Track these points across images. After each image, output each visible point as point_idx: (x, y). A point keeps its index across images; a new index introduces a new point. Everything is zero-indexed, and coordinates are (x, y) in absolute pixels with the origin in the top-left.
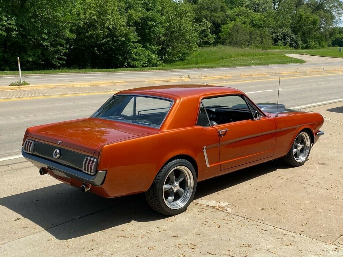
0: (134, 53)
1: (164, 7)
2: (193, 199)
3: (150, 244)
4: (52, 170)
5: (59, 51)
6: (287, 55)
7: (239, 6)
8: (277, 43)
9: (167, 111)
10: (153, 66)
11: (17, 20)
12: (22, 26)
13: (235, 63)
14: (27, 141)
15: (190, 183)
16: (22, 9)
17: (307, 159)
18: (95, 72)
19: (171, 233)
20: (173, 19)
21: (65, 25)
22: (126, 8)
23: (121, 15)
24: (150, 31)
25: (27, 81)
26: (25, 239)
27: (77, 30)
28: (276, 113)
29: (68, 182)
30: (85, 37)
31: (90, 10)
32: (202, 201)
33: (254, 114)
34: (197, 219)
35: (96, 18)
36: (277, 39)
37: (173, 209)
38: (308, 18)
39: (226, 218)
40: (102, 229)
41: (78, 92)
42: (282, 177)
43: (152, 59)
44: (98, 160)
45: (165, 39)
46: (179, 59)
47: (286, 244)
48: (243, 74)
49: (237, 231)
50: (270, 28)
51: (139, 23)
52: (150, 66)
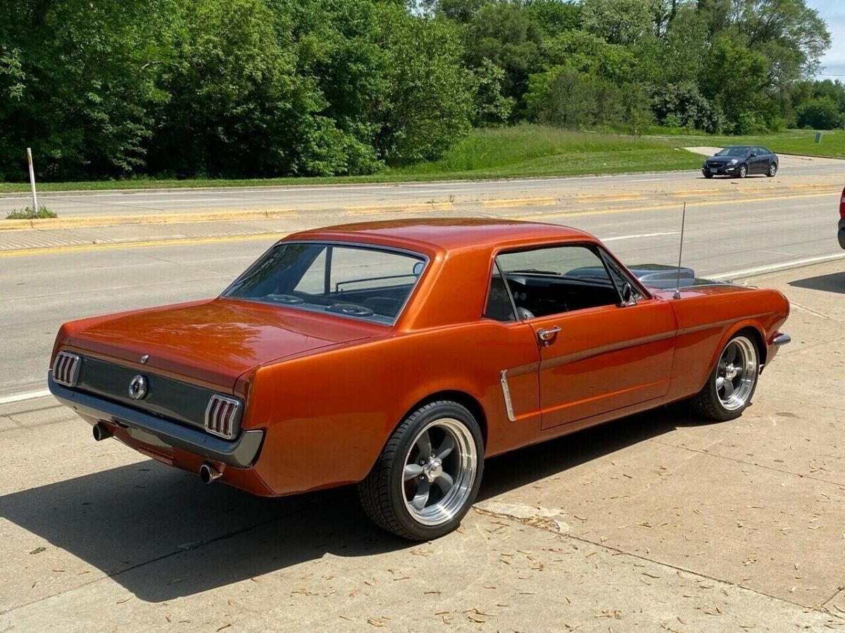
0: (314, 141)
1: (388, 29)
2: (475, 498)
3: (374, 612)
4: (126, 427)
5: (127, 135)
6: (688, 149)
7: (573, 29)
8: (664, 120)
9: (413, 282)
10: (361, 173)
11: (24, 55)
12: (36, 71)
13: (563, 166)
14: (62, 356)
15: (469, 459)
16: (37, 29)
17: (748, 404)
18: (219, 186)
19: (422, 583)
20: (411, 58)
21: (144, 71)
22: (295, 30)
23: (284, 46)
24: (355, 87)
25: (51, 207)
26: (59, 599)
27: (175, 81)
28: (675, 289)
29: (166, 457)
30: (192, 100)
31: (207, 32)
32: (497, 504)
33: (622, 293)
34: (486, 550)
35: (221, 53)
36: (665, 109)
37: (426, 524)
38: (740, 58)
39: (556, 547)
40: (251, 574)
41: (178, 236)
42: (690, 447)
43: (359, 155)
44: (243, 403)
45: (391, 106)
46: (426, 155)
47: (707, 610)
48: (583, 195)
49: (585, 578)
50: (648, 83)
51: (327, 66)
52: (354, 172)
